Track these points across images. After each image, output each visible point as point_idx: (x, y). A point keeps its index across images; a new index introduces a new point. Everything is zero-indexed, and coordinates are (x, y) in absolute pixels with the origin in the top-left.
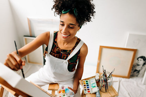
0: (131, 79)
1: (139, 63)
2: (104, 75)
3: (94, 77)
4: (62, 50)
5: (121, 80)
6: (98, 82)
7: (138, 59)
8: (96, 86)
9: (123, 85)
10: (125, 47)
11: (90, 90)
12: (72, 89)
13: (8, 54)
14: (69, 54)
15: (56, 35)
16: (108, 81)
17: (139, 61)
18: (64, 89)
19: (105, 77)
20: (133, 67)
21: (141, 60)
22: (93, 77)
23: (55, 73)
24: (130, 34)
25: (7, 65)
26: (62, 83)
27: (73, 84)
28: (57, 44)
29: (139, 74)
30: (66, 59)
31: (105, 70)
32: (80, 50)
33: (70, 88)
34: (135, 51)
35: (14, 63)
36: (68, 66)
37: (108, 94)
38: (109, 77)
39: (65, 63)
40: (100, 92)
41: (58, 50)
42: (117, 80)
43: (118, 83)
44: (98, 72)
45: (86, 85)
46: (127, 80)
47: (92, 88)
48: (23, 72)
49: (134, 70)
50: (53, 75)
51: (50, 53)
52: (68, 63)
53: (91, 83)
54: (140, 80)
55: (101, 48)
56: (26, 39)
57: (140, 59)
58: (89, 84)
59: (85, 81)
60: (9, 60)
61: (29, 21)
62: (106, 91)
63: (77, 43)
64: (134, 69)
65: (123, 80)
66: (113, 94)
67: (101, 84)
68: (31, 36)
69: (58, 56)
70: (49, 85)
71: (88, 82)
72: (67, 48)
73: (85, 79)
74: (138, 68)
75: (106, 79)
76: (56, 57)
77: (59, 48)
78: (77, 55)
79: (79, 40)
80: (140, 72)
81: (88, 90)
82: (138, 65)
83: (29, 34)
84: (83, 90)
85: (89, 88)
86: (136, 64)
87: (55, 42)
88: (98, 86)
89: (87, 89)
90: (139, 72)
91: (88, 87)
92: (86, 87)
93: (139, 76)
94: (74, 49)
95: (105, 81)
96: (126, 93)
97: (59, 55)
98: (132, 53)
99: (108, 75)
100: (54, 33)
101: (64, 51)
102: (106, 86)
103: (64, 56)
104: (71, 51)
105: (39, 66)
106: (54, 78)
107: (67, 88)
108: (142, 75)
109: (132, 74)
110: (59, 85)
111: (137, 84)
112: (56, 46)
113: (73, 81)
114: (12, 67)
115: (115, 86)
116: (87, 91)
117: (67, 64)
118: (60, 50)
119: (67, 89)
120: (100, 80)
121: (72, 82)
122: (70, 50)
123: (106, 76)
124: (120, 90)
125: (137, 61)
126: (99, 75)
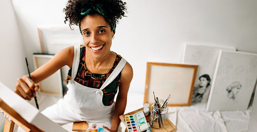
0: (192, 107)
1: (201, 84)
2: (155, 104)
3: (142, 109)
4: (93, 74)
5: (179, 110)
6: (148, 116)
7: (200, 79)
8: (146, 121)
9: (182, 116)
10: (183, 63)
11: (137, 129)
12: (110, 128)
13: (18, 79)
14: (105, 80)
15: (83, 51)
16: (162, 113)
17: (202, 81)
18: (97, 128)
19: (158, 108)
20: (194, 91)
21: (204, 80)
22: (139, 110)
23: (82, 109)
24: (187, 46)
25: (18, 92)
26: (93, 121)
27: (111, 123)
28: (85, 65)
29: (202, 98)
30: (99, 88)
31: (157, 98)
32: (120, 74)
33: (106, 128)
34: (196, 68)
35: (26, 90)
36: (103, 98)
37: (163, 129)
38: (163, 107)
39: (99, 94)
40: (151, 129)
41: (87, 74)
42: (174, 111)
43: (175, 114)
44: (146, 101)
45: (130, 121)
46: (187, 108)
47: (139, 124)
48: (36, 100)
49: (195, 95)
50: (79, 111)
51: (75, 80)
52: (103, 94)
53: (138, 118)
54: (204, 107)
55: (150, 65)
56: (36, 58)
57: (202, 78)
58: (134, 120)
59: (129, 116)
60: (19, 86)
61: (41, 32)
62: (160, 127)
63: (116, 63)
64: (196, 92)
65: (182, 109)
66: (170, 129)
67: (152, 119)
68: (43, 54)
69: (87, 84)
70: (72, 123)
71: (133, 118)
72: (101, 70)
73: (129, 114)
74: (201, 91)
75: (159, 110)
76: (85, 85)
77: (89, 72)
78: (116, 82)
79: (119, 58)
80: (204, 96)
81: (134, 128)
82: (201, 87)
83: (40, 51)
84: (126, 129)
85: (136, 126)
86: (198, 86)
87: (82, 61)
88: (147, 122)
89: (131, 127)
90: (202, 95)
91: (133, 125)
92: (131, 124)
93: (202, 101)
94: (111, 71)
95: (157, 113)
96: (186, 126)
97: (88, 81)
98: (192, 71)
99: (161, 105)
100: (81, 49)
101: (97, 75)
102: (160, 120)
103: (97, 83)
104: (107, 76)
105: (56, 97)
106: (81, 115)
107: (102, 127)
108: (206, 100)
109: (193, 100)
110: (88, 124)
111: (199, 112)
112: (83, 67)
113: (111, 118)
114: (25, 96)
115: (172, 119)
116: (132, 129)
117: (101, 95)
118: (90, 74)
119: (101, 129)
120: (151, 112)
121: (108, 119)
122: (106, 74)
123: (159, 106)
124: (179, 123)
125: (199, 81)
126: (149, 106)
